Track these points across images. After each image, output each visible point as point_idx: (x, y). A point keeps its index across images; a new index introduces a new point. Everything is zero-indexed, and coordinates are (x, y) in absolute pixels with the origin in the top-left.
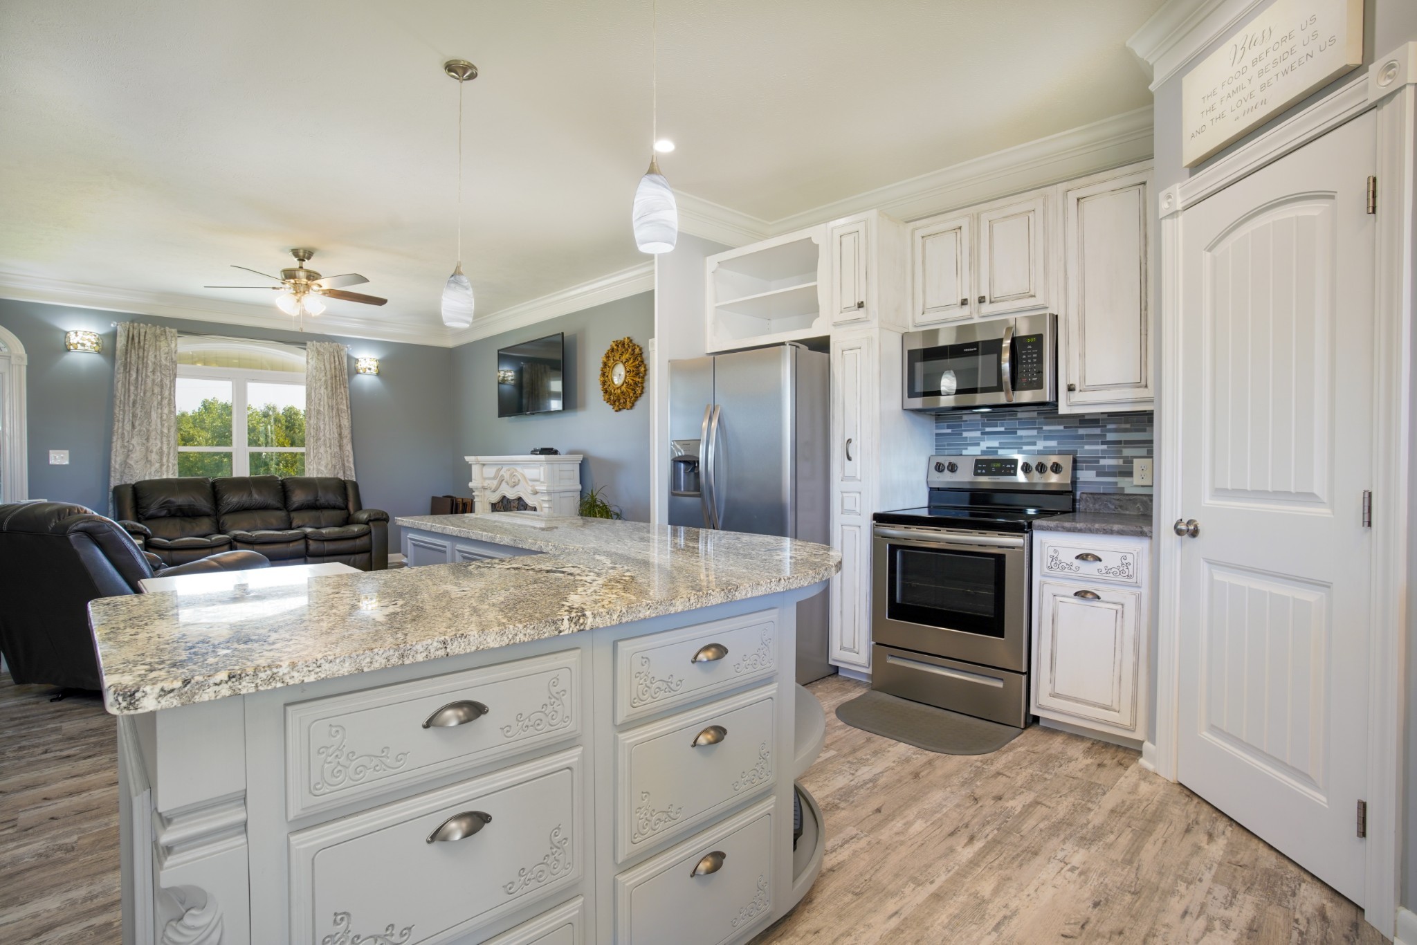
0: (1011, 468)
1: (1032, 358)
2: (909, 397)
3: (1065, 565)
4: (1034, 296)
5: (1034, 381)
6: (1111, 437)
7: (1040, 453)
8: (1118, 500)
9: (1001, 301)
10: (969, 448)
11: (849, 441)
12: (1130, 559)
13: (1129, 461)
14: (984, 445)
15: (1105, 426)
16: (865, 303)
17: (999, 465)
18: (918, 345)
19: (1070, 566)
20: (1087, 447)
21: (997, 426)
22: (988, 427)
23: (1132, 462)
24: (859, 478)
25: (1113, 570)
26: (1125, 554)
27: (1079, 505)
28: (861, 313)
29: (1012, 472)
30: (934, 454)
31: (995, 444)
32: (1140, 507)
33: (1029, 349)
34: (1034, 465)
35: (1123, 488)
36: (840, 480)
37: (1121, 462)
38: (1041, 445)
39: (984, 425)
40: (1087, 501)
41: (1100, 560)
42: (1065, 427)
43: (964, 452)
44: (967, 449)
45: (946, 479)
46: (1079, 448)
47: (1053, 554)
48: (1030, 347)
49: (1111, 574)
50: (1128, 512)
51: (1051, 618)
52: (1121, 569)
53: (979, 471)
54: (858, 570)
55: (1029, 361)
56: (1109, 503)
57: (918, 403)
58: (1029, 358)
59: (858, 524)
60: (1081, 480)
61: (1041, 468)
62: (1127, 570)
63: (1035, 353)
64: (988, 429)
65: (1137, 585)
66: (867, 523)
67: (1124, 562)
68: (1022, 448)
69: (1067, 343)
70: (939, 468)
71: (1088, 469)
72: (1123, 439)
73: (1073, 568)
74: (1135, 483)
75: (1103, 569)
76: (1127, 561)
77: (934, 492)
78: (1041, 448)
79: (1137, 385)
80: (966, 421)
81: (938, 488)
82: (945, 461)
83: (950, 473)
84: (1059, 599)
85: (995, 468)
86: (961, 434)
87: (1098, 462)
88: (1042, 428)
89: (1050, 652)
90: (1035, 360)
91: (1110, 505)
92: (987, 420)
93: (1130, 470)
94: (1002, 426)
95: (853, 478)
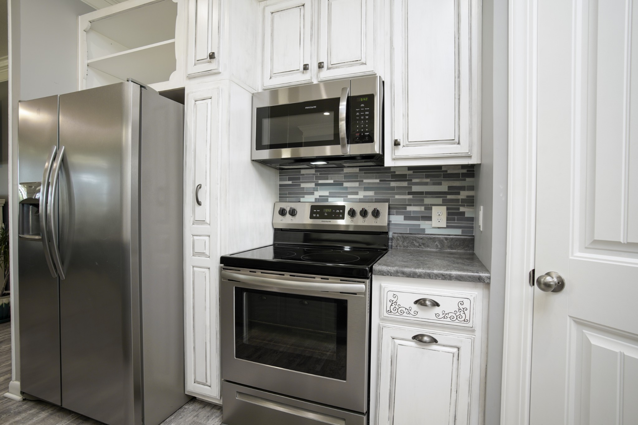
0: (340, 213)
1: (364, 115)
2: (257, 149)
3: (404, 309)
4: (365, 64)
5: (366, 136)
6: (415, 189)
7: (361, 201)
8: (421, 239)
9: (336, 68)
10: (306, 196)
11: (199, 186)
12: (466, 304)
13: (428, 208)
14: (317, 194)
15: (411, 180)
16: (216, 55)
17: (330, 210)
18: (266, 103)
19: (409, 310)
20: (397, 197)
21: (327, 179)
22: (320, 179)
23: (431, 209)
24: (208, 222)
25: (450, 315)
26: (462, 300)
27: (392, 242)
28: (212, 66)
29: (341, 216)
30: (278, 201)
31: (326, 193)
32: (438, 244)
33: (362, 107)
34: (358, 210)
35: (424, 230)
36: (192, 224)
37: (422, 208)
38: (362, 194)
39: (318, 178)
40: (398, 240)
41: (438, 305)
42: (380, 181)
43: (302, 200)
44: (304, 197)
45: (287, 221)
46: (391, 197)
47: (393, 299)
48: (362, 105)
49: (449, 319)
50: (429, 249)
51: (390, 360)
52: (458, 313)
53: (314, 215)
54: (208, 310)
55: (362, 117)
56: (414, 242)
57: (265, 154)
58: (362, 115)
59: (209, 266)
60: (392, 222)
61: (364, 213)
62: (464, 315)
63: (367, 111)
64: (320, 182)
65: (472, 330)
66: (216, 265)
67: (461, 307)
68: (347, 197)
69: (393, 104)
70: (282, 212)
71: (397, 214)
72: (424, 190)
73: (412, 312)
74: (433, 226)
75: (441, 314)
76: (463, 306)
77: (278, 233)
78: (362, 197)
79: (451, 142)
80: (304, 175)
81: (281, 229)
82: (288, 206)
83: (291, 216)
84: (398, 342)
85: (327, 213)
86: (300, 185)
87: (406, 208)
88: (362, 181)
89: (388, 391)
90: (367, 117)
91: (415, 243)
92: (320, 174)
93: (430, 215)
94: (331, 179)
95: (203, 222)
